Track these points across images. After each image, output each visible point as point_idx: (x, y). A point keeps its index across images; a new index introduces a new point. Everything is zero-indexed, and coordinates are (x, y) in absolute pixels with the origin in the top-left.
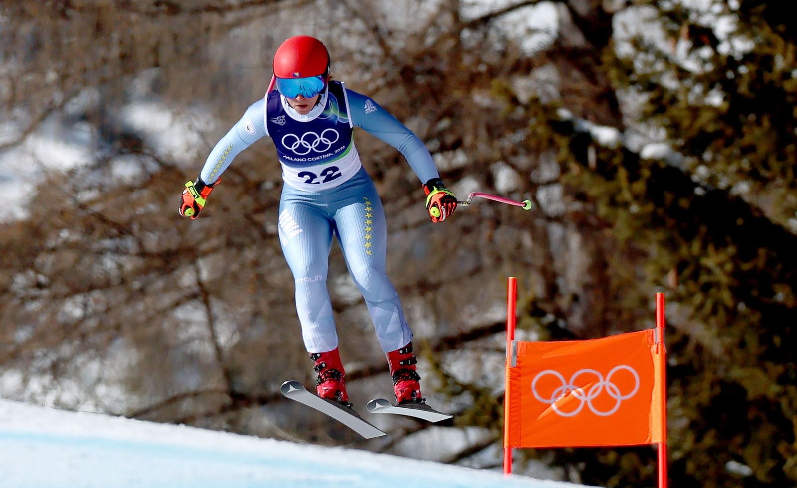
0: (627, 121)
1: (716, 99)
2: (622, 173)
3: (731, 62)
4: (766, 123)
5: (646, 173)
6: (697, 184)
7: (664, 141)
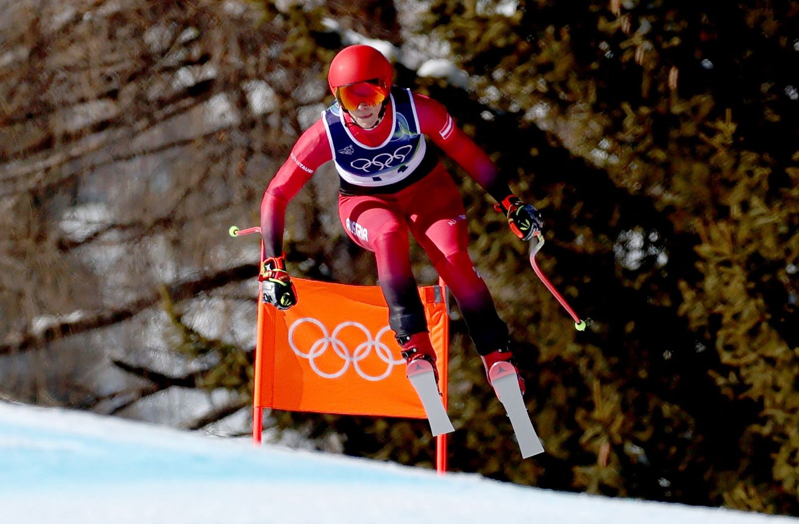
0: (405, 33)
1: (509, 8)
4: (566, 37)
6: (486, 107)
7: (447, 57)
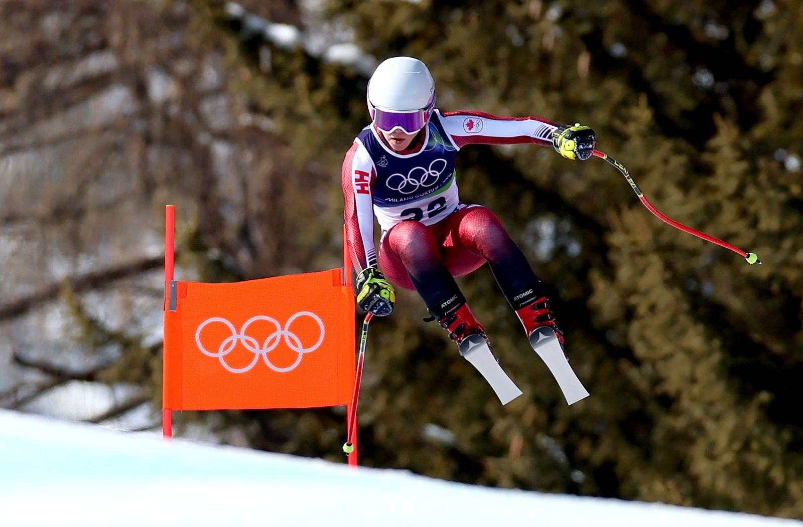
2: (302, 81)
5: (330, 81)
7: (353, 42)
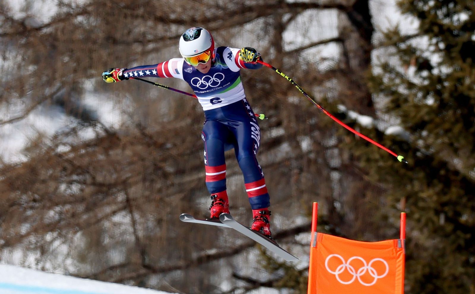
1: (430, 101)
3: (439, 80)
5: (388, 143)
6: (418, 150)
7: (399, 125)
